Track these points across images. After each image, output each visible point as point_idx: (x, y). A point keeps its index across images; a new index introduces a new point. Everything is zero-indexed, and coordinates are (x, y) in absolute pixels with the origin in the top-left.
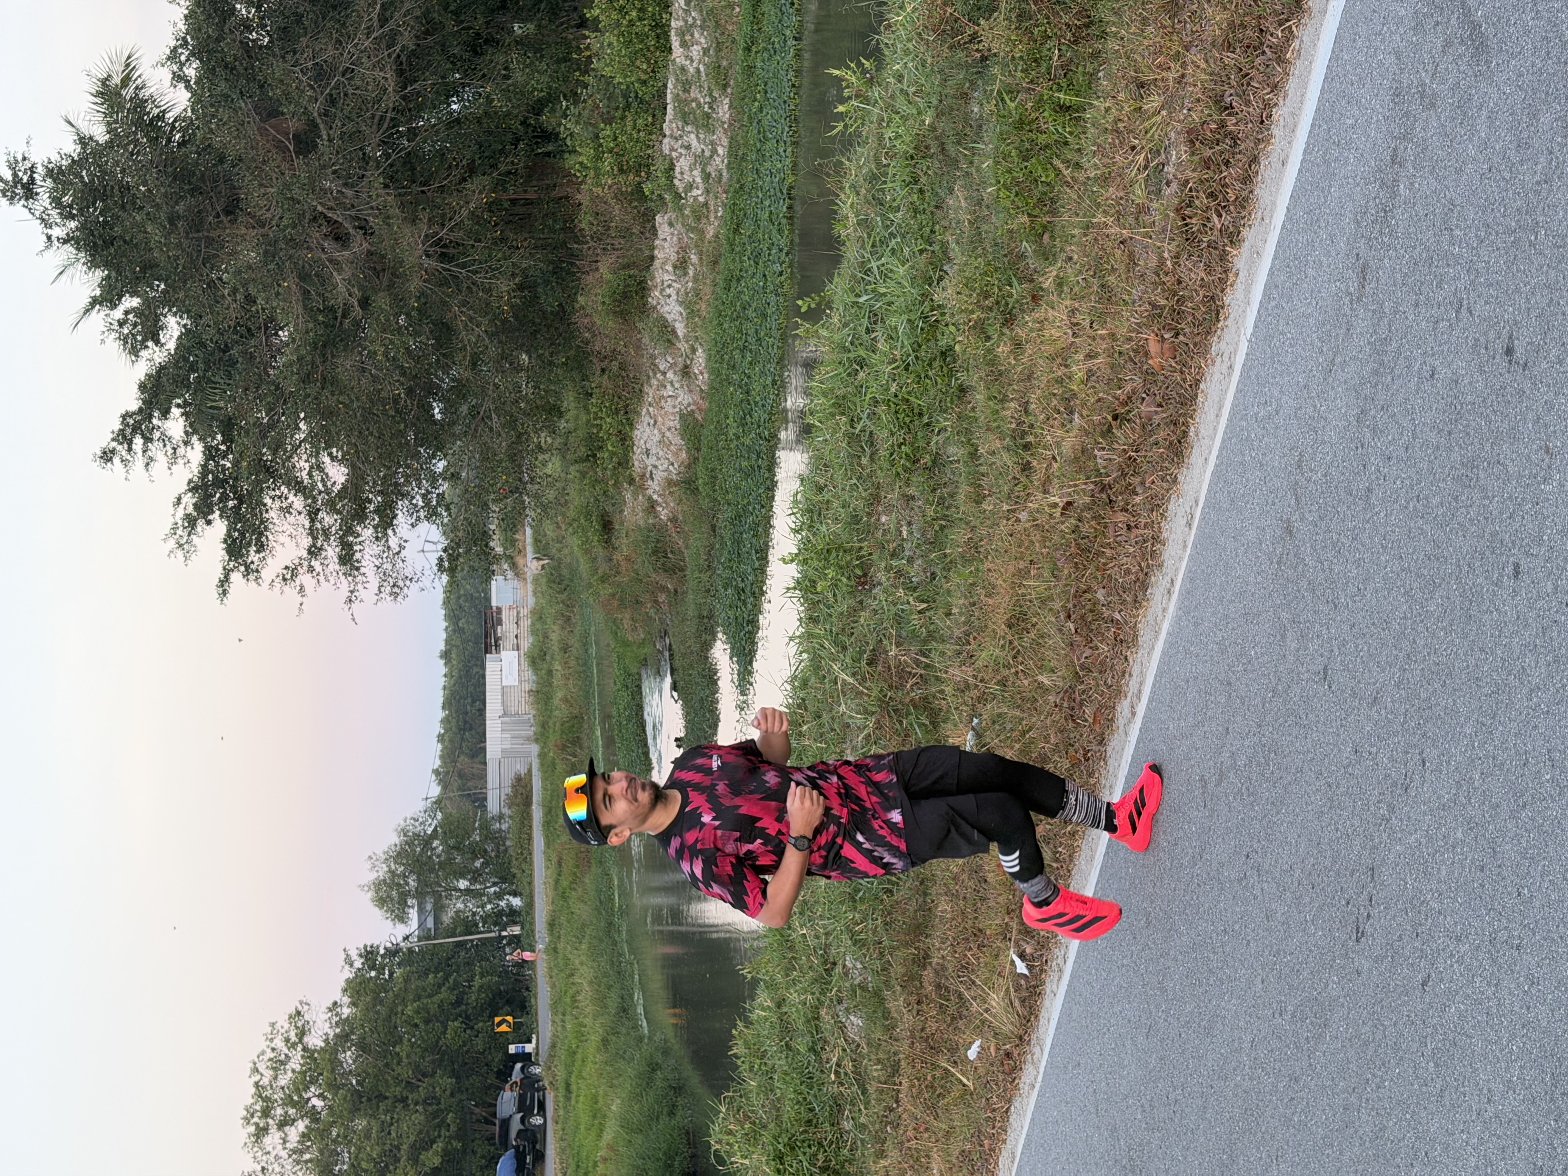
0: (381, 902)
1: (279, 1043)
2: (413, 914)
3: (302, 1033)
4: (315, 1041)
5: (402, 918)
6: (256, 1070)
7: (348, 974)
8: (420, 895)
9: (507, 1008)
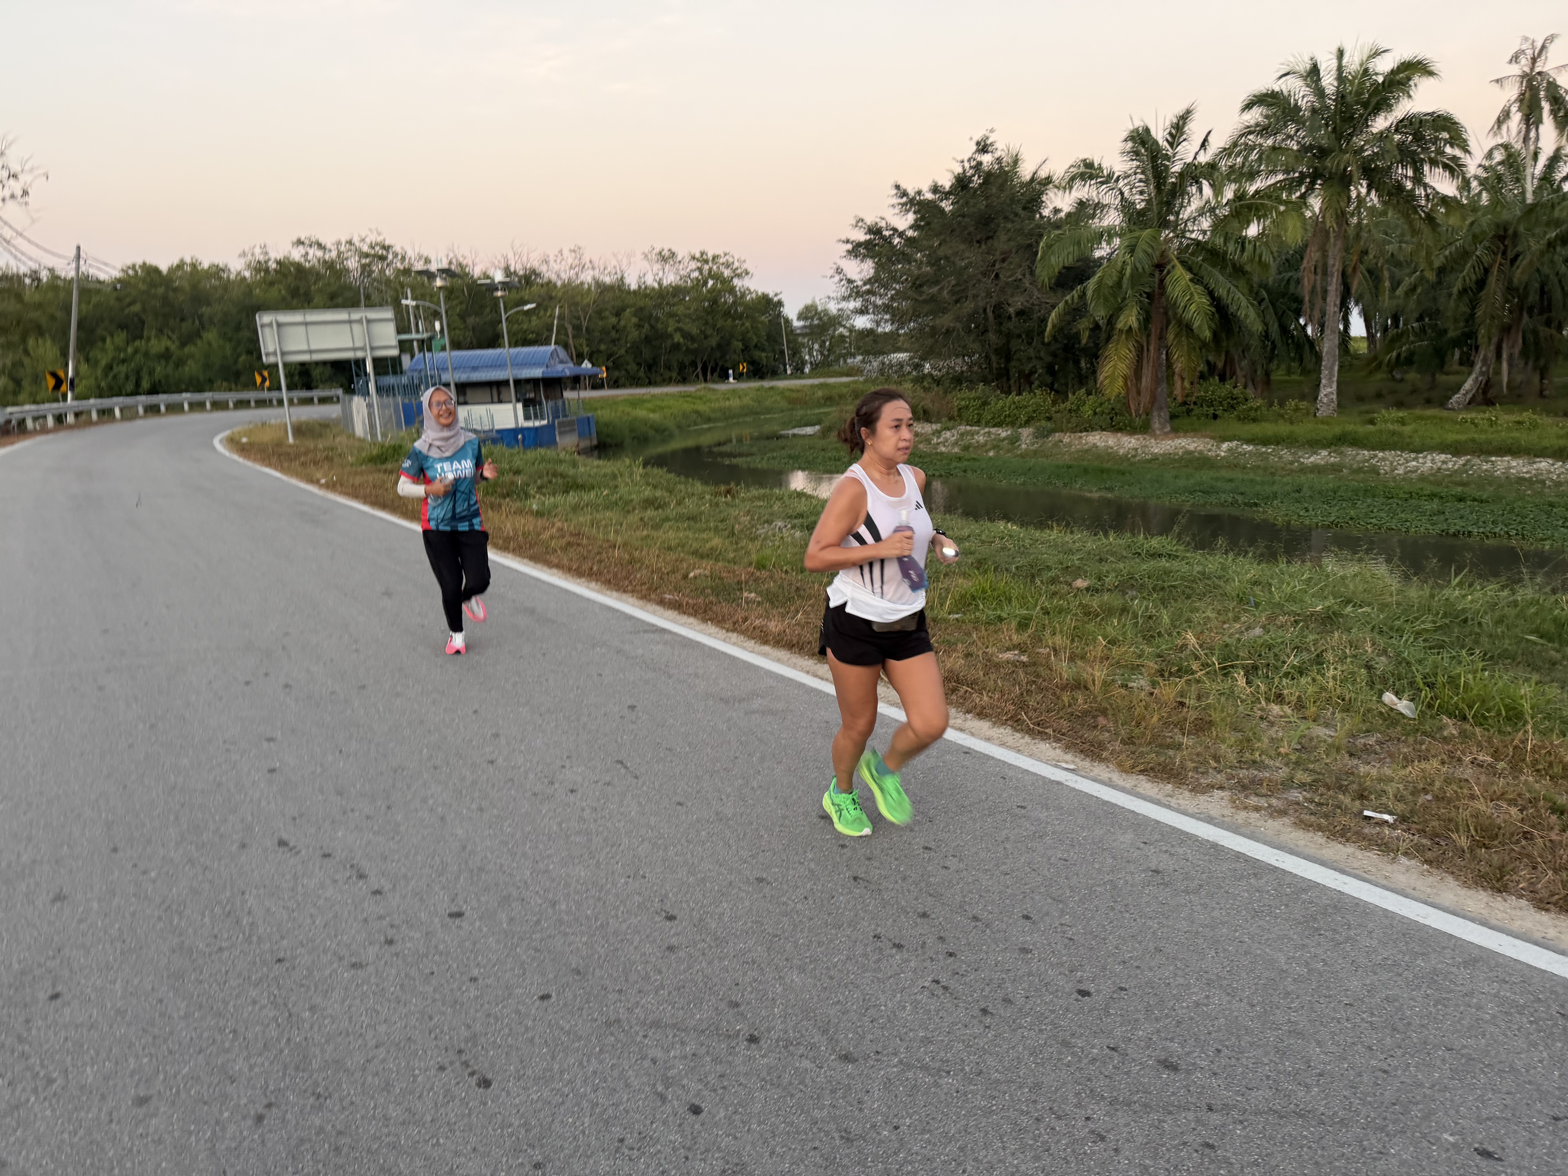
0: (807, 308)
1: (736, 264)
2: (801, 323)
3: (739, 276)
4: (736, 281)
5: (799, 319)
6: (725, 255)
7: (771, 295)
8: (811, 326)
9: (751, 368)
